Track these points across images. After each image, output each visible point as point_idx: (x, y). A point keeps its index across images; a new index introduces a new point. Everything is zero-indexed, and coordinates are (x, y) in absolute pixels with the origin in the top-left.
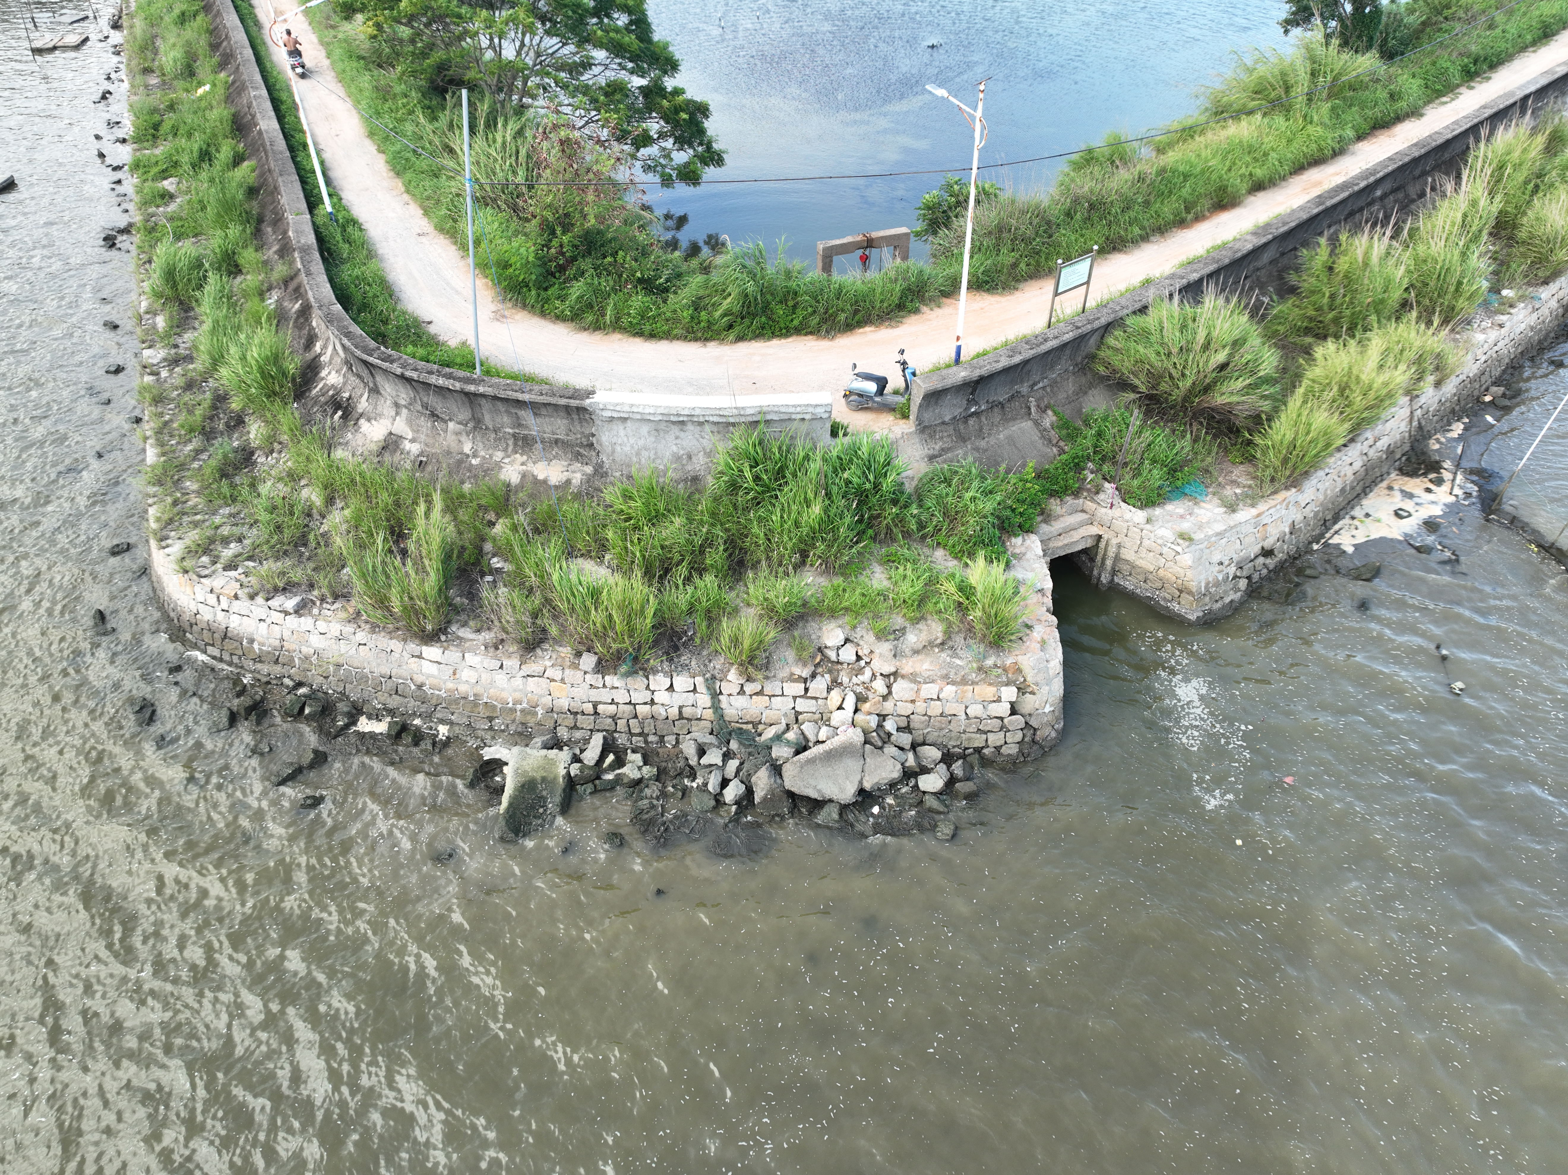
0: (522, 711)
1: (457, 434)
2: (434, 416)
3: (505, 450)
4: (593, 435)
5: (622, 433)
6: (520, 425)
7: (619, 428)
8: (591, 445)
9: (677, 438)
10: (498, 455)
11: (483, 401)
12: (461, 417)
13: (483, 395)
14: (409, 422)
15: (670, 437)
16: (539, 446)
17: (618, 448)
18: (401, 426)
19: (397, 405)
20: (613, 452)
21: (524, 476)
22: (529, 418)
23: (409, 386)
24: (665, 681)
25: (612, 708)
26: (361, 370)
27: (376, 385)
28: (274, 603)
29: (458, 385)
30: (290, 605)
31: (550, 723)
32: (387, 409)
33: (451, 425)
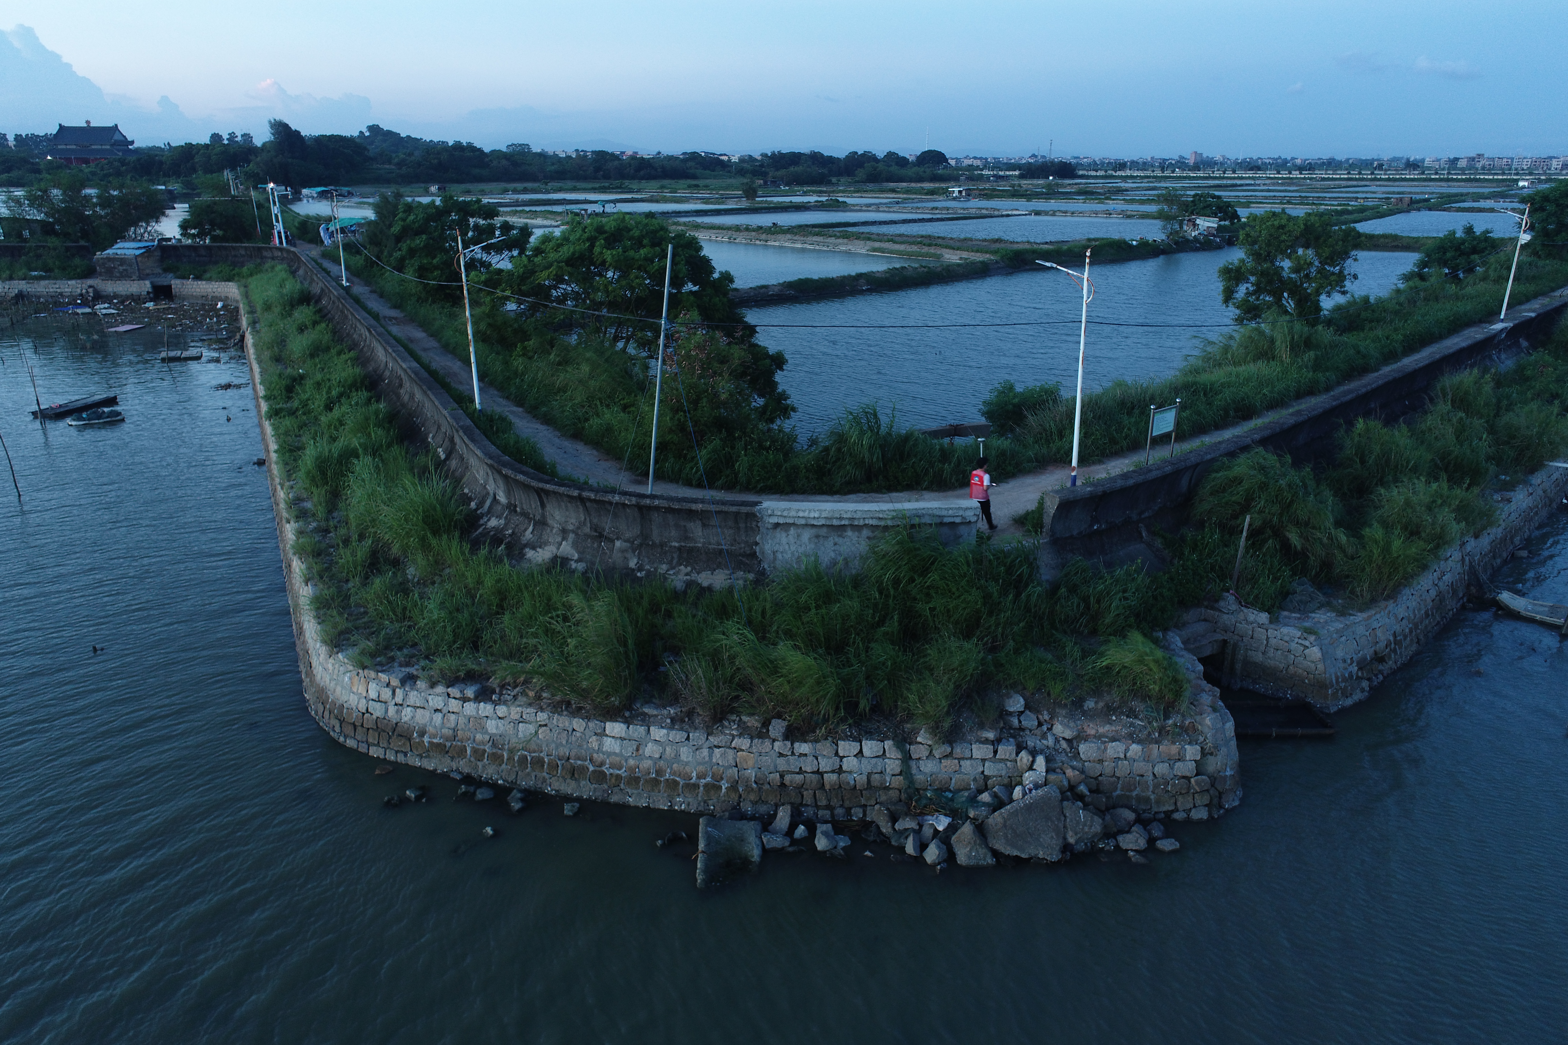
0: (706, 785)
1: (623, 551)
2: (601, 536)
3: (670, 563)
4: (757, 544)
5: (784, 540)
6: (686, 538)
7: (781, 536)
8: (753, 555)
9: (835, 544)
10: (664, 568)
11: (655, 516)
12: (628, 535)
13: (657, 508)
14: (575, 545)
15: (829, 543)
16: (703, 557)
17: (779, 556)
18: (567, 550)
19: (564, 531)
20: (775, 559)
21: (688, 584)
22: (697, 530)
23: (581, 509)
24: (854, 747)
25: (799, 778)
26: (530, 504)
27: (543, 516)
28: (454, 691)
29: (634, 500)
30: (470, 692)
31: (734, 797)
32: (553, 536)
33: (618, 544)
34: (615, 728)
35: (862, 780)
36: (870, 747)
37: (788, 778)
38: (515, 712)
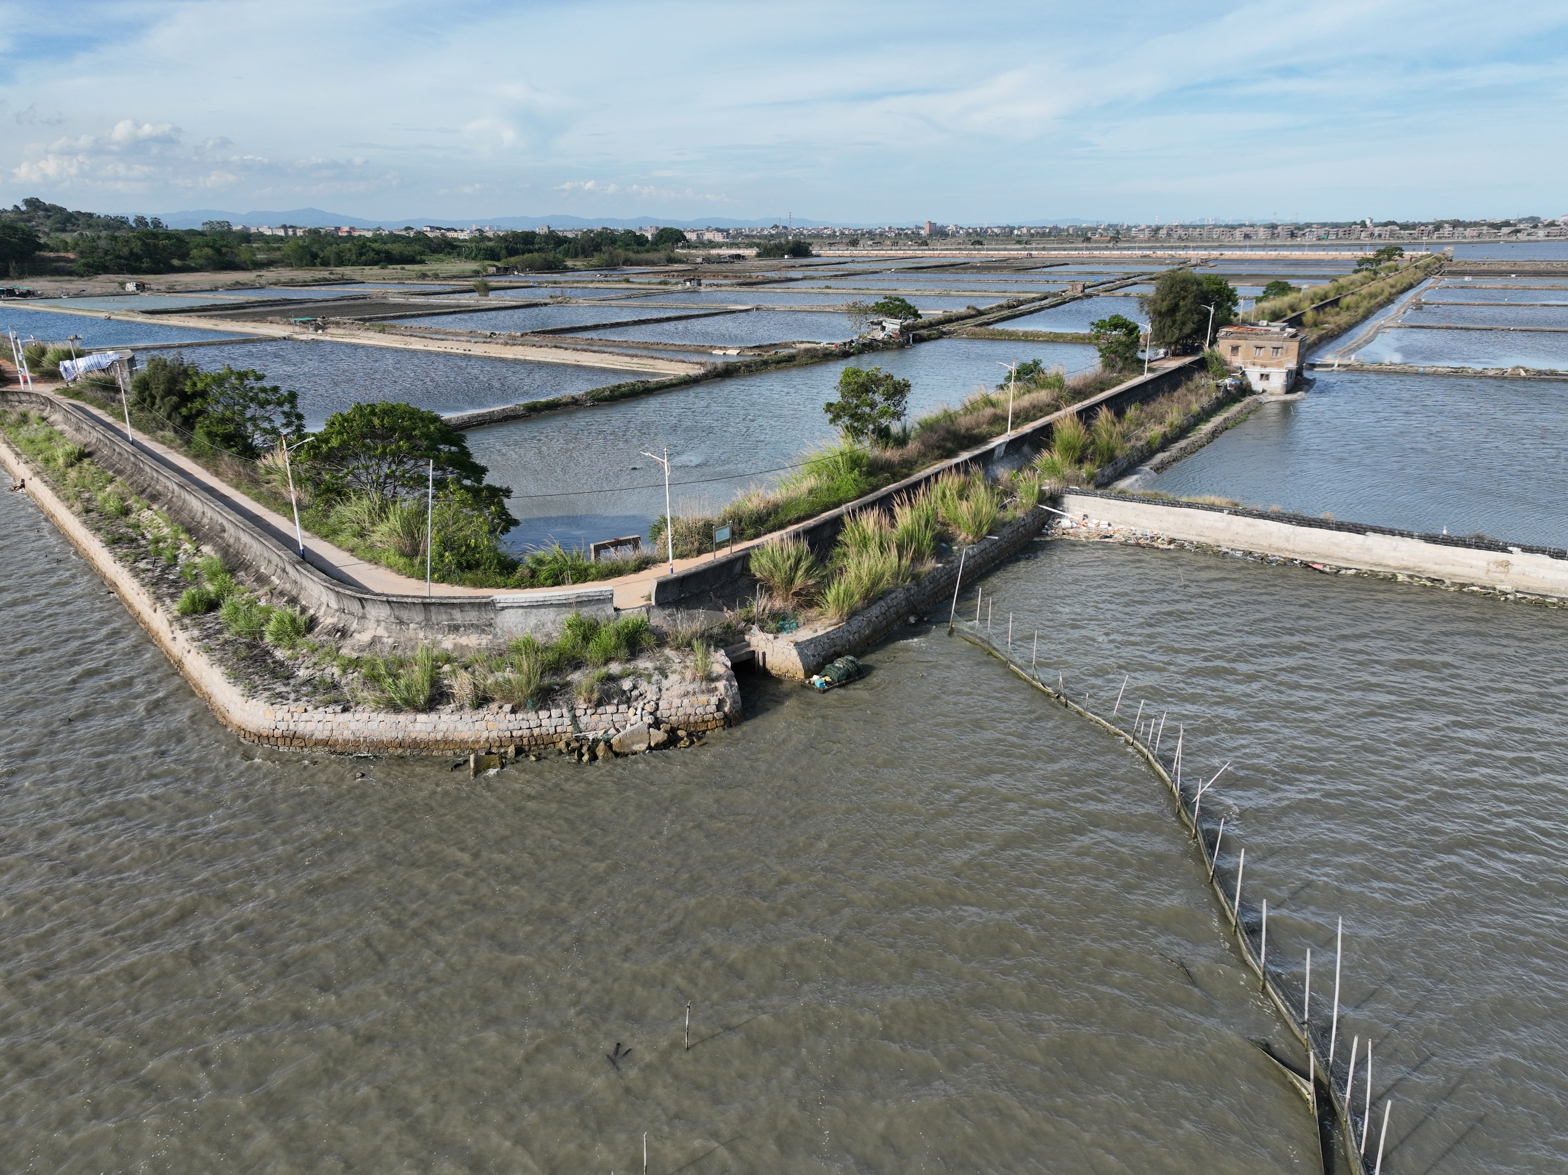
0: (472, 741)
1: (415, 629)
2: (401, 622)
3: (444, 633)
4: (493, 618)
5: (507, 615)
6: (453, 619)
7: (506, 613)
8: (491, 625)
9: (536, 616)
10: (440, 637)
11: (432, 608)
12: (418, 620)
13: (433, 604)
14: (386, 629)
15: (533, 616)
16: (462, 629)
17: (505, 624)
18: (381, 632)
19: (378, 621)
20: (503, 627)
21: (455, 645)
22: (457, 615)
23: (388, 607)
24: (547, 714)
25: (520, 733)
26: (355, 607)
27: (364, 614)
28: (329, 710)
29: (420, 600)
30: (339, 709)
31: (488, 745)
32: (371, 624)
33: (411, 626)
34: (422, 717)
35: (552, 731)
36: (555, 712)
37: (514, 734)
38: (365, 716)
